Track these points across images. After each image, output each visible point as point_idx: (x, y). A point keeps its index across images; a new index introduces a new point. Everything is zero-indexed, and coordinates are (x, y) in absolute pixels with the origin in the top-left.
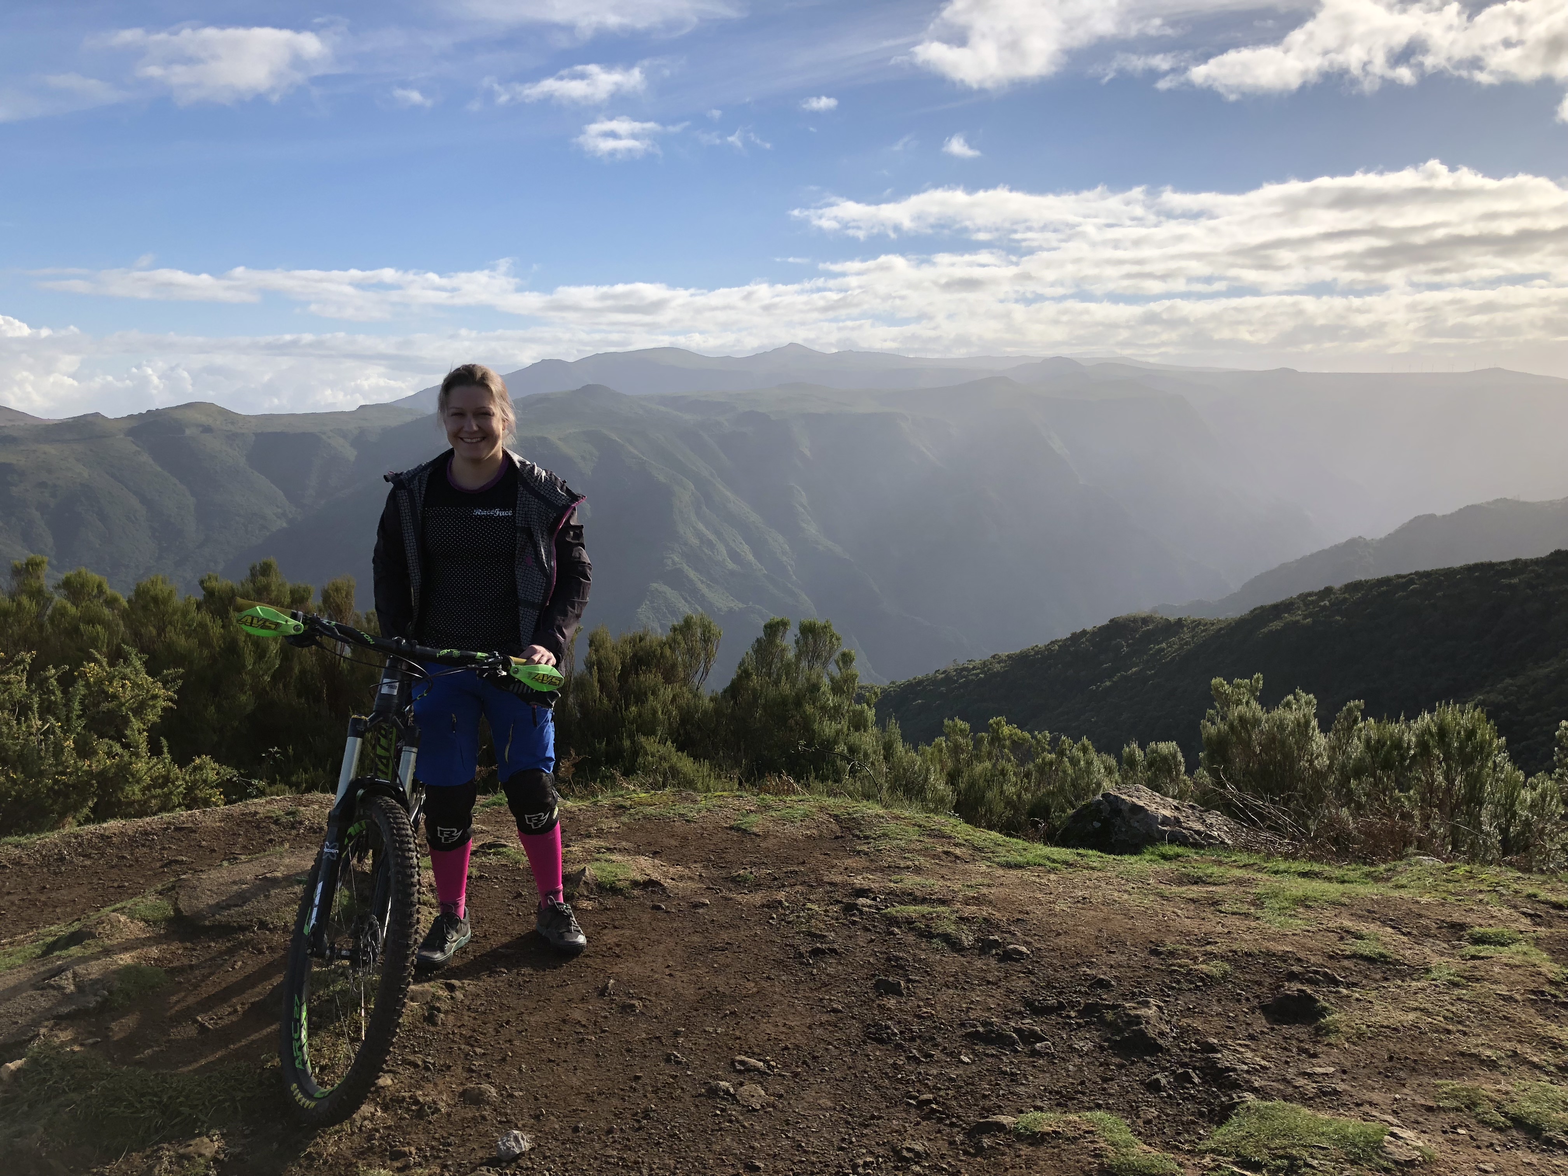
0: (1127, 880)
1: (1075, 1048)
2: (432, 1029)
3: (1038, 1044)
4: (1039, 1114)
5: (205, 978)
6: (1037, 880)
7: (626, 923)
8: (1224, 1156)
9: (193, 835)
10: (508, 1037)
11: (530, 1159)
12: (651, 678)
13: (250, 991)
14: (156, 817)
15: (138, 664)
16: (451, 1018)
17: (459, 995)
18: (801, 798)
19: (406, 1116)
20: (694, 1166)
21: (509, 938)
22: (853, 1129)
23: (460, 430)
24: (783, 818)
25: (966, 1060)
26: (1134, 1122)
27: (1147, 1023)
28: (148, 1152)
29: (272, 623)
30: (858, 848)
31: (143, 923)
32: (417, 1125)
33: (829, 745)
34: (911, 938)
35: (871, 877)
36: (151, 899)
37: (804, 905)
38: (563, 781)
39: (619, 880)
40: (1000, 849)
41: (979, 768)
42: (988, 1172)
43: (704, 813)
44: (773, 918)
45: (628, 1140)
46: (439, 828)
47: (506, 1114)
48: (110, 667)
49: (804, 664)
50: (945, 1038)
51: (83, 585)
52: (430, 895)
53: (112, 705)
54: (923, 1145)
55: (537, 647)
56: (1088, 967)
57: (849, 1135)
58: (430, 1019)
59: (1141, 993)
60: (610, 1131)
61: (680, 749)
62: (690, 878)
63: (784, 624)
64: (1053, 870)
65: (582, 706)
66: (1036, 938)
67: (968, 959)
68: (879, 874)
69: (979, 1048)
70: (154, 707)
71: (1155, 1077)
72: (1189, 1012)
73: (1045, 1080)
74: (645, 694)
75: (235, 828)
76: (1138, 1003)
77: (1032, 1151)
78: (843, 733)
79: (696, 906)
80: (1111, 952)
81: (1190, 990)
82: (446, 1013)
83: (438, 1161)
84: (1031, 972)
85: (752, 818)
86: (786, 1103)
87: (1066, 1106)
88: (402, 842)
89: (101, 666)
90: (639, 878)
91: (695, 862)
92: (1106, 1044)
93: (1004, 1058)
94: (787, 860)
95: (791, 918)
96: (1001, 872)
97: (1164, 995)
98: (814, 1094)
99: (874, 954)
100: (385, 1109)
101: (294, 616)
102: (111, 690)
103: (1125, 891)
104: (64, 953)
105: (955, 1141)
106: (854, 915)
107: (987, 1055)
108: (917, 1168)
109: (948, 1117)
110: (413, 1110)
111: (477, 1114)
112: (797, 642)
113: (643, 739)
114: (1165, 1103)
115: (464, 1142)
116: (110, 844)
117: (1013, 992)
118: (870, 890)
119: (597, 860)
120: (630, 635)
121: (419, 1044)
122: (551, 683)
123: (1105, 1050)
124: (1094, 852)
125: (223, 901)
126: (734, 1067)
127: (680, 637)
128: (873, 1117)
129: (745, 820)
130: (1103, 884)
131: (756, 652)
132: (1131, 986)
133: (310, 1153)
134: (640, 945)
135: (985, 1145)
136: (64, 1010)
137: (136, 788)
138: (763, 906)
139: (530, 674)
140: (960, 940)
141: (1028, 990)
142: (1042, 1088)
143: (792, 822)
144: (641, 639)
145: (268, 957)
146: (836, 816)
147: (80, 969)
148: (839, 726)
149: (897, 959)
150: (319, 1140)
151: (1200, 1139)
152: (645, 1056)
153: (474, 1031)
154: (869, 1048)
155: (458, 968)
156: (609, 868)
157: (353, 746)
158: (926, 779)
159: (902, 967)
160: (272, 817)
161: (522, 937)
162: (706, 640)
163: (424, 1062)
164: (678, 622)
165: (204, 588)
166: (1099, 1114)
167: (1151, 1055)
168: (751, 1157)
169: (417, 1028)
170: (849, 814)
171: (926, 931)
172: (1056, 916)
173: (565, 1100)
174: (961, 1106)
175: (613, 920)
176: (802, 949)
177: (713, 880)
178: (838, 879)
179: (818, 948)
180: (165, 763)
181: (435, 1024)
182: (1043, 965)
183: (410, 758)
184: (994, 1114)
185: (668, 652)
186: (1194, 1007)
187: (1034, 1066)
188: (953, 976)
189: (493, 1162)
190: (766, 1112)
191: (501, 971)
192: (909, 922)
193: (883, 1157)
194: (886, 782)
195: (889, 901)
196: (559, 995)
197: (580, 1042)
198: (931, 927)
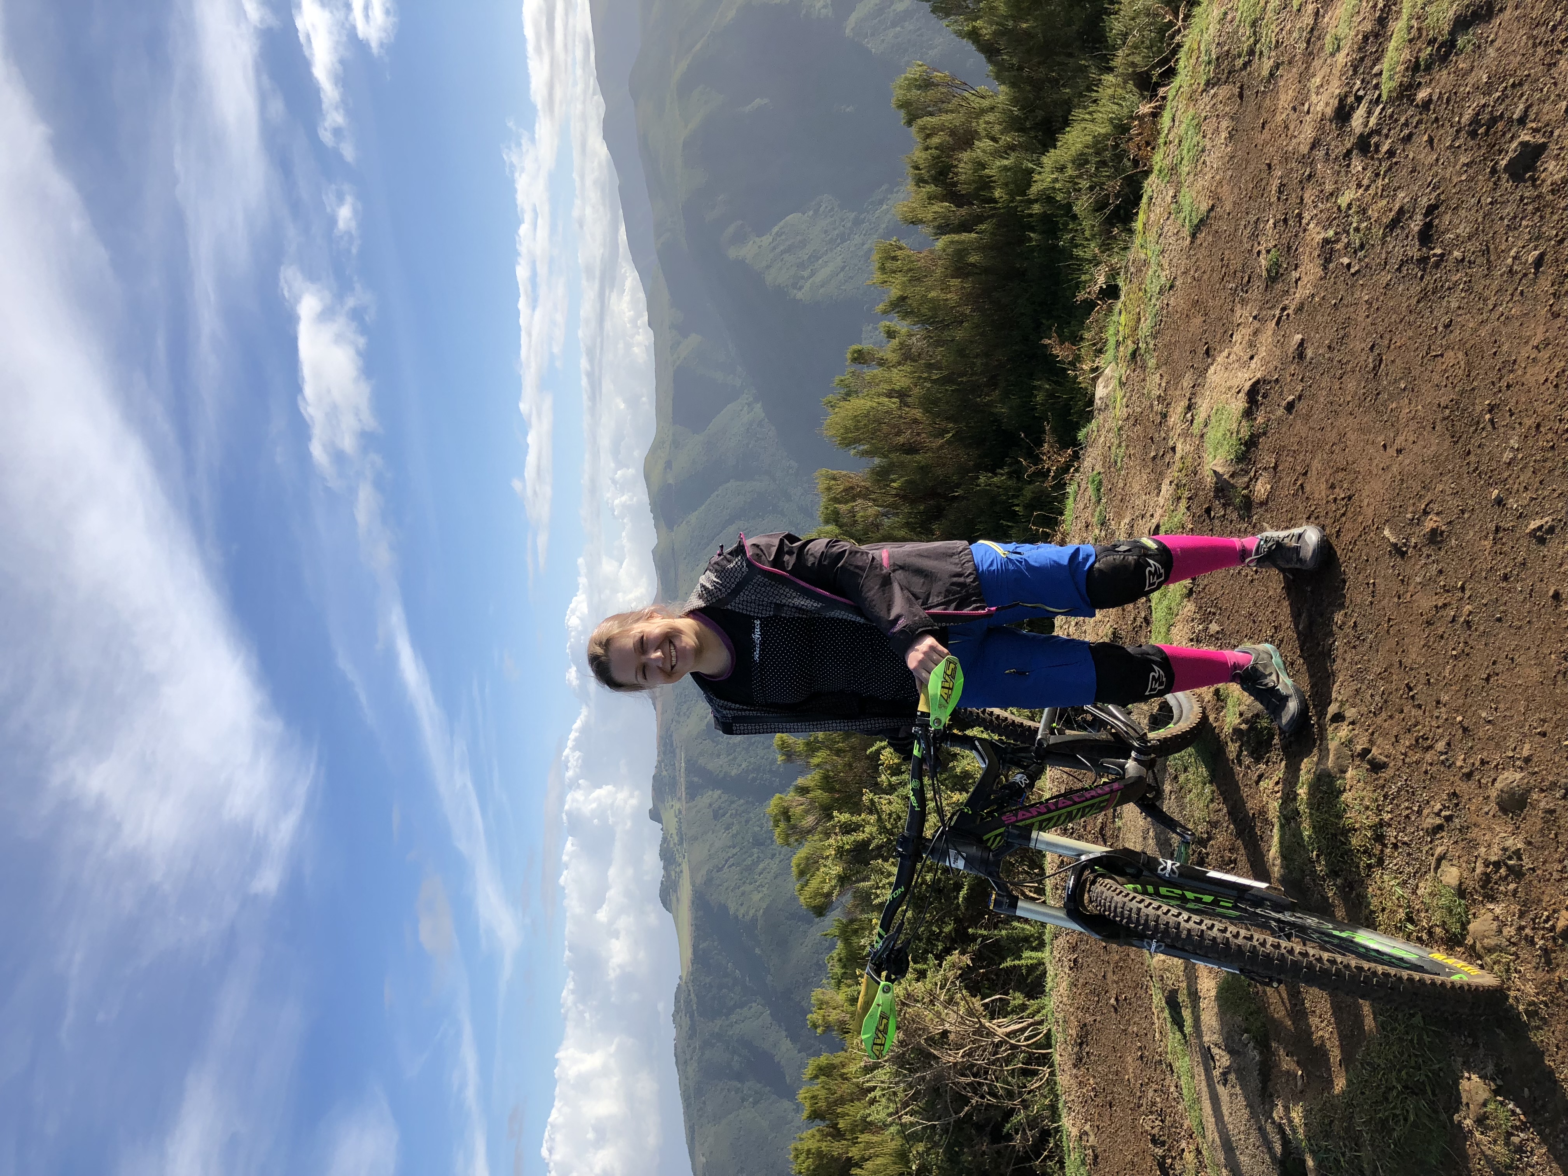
7: (1301, 457)
10: (1432, 701)
12: (964, 168)
18: (1168, 115)
24: (1195, 160)
30: (1265, 73)
32: (1531, 886)
34: (1444, 77)
35: (1317, 80)
39: (1238, 432)
43: (1164, 261)
44: (1349, 266)
62: (1256, 333)
68: (1317, 63)
79: (1300, 353)
82: (1371, 742)
85: (1186, 199)
90: (1239, 404)
91: (1232, 310)
94: (1259, 188)
95: (1356, 238)
99: (1454, 150)
106: (1377, 146)
118: (1342, 100)
129: (1186, 211)
134: (1339, 459)
138: (1325, 268)
143: (1203, 151)
149: (1475, 121)
155: (1313, 691)
156: (1217, 430)
159: (1494, 120)
171: (1439, 49)
175: (1293, 470)
176: (1414, 252)
177: (1266, 306)
179: (1420, 232)
191: (1331, 645)
192: (1414, 67)
195: (1368, 78)
196: (1388, 603)
197: (1469, 627)
198: (1435, 39)
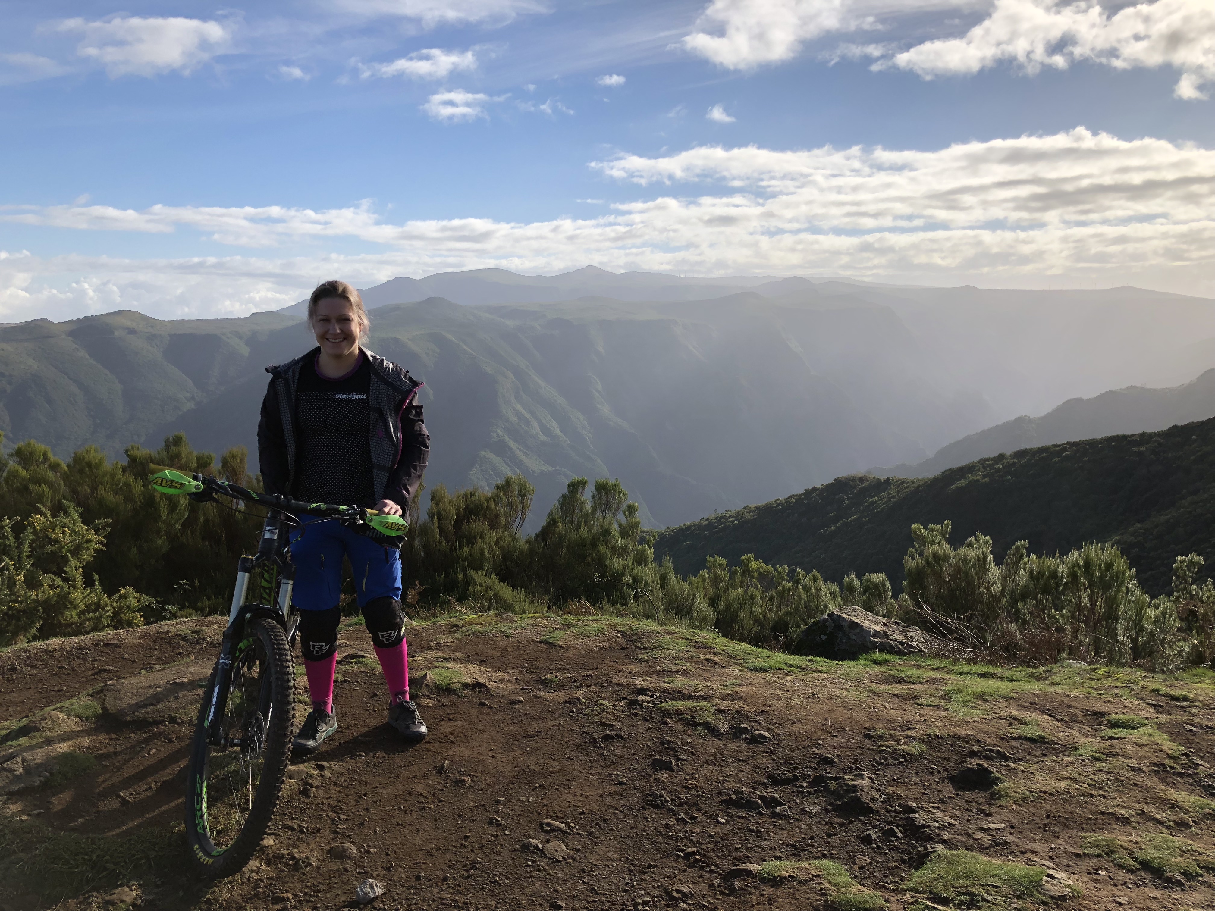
0: (846, 680)
1: (806, 811)
2: (306, 800)
3: (778, 808)
4: (778, 863)
5: (126, 762)
6: (778, 681)
7: (458, 716)
8: (920, 893)
9: (118, 649)
10: (365, 806)
11: (382, 901)
12: (479, 525)
13: (161, 772)
14: (89, 636)
15: (75, 516)
16: (321, 791)
17: (327, 773)
18: (594, 618)
19: (285, 869)
20: (510, 906)
21: (367, 729)
22: (634, 875)
23: (327, 332)
24: (581, 634)
25: (722, 820)
26: (851, 868)
27: (862, 791)
28: (81, 898)
29: (177, 483)
30: (640, 657)
31: (78, 719)
32: (293, 876)
33: (617, 576)
34: (680, 726)
35: (649, 679)
36: (84, 700)
37: (597, 701)
38: (410, 606)
39: (453, 683)
40: (749, 657)
41: (734, 594)
42: (739, 908)
43: (520, 630)
44: (573, 712)
45: (459, 885)
46: (311, 643)
47: (364, 867)
48: (53, 517)
49: (599, 514)
50: (706, 804)
51: (31, 454)
52: (305, 696)
53: (55, 548)
54: (689, 887)
55: (387, 501)
56: (816, 747)
57: (631, 880)
58: (304, 793)
59: (857, 768)
60: (445, 879)
61: (502, 580)
62: (509, 681)
63: (583, 483)
64: (790, 673)
65: (426, 547)
66: (777, 725)
67: (724, 742)
68: (656, 677)
69: (733, 812)
70: (88, 549)
71: (867, 833)
72: (894, 782)
73: (784, 835)
74: (475, 537)
75: (152, 644)
76: (855, 775)
77: (773, 891)
78: (629, 567)
79: (514, 702)
80: (834, 736)
81: (895, 765)
82: (317, 787)
83: (310, 904)
84: (772, 752)
85: (558, 634)
86: (582, 856)
87: (799, 856)
88: (281, 655)
89: (46, 517)
90: (469, 681)
91: (513, 668)
92: (830, 807)
93: (751, 819)
94: (584, 666)
95: (587, 711)
96: (749, 675)
97: (874, 769)
98: (604, 849)
99: (651, 739)
100: (268, 864)
101: (195, 478)
102: (54, 536)
103: (845, 689)
104: (15, 743)
105: (713, 884)
106: (636, 709)
107: (739, 817)
108: (684, 906)
109: (708, 865)
110: (290, 865)
111: (341, 867)
112: (593, 497)
113: (473, 573)
114: (875, 852)
115: (330, 888)
116: (52, 657)
117: (758, 768)
118: (648, 689)
119: (436, 667)
120: (463, 492)
121: (295, 812)
122: (398, 529)
123: (830, 812)
124: (822, 659)
125: (141, 701)
126: (543, 827)
127: (502, 494)
128: (650, 866)
129: (552, 635)
130: (828, 684)
131: (561, 504)
132: (849, 762)
133: (209, 899)
134: (469, 733)
135: (736, 887)
136: (14, 788)
137: (74, 613)
138: (565, 702)
139: (382, 522)
140: (718, 727)
141: (770, 766)
142: (781, 842)
143: (588, 637)
144: (472, 495)
145: (177, 745)
146: (623, 632)
147: (28, 756)
148: (626, 562)
149: (669, 742)
150: (216, 889)
151: (902, 881)
152: (473, 820)
153: (339, 801)
154: (647, 812)
155: (326, 752)
156: (445, 673)
157: (243, 579)
158: (693, 603)
159: (673, 749)
160: (180, 635)
161: (377, 728)
162: (523, 495)
163: (300, 826)
164: (500, 481)
165: (128, 456)
166: (825, 862)
167: (864, 816)
168: (555, 898)
169: (295, 799)
170: (632, 630)
171: (691, 721)
172: (792, 708)
173: (410, 855)
174: (718, 857)
175: (448, 714)
176: (596, 735)
177: (526, 682)
178: (624, 681)
179: (608, 735)
180: (96, 594)
181: (308, 797)
182: (781, 747)
183: (287, 588)
184: (744, 863)
185: (493, 505)
186: (898, 779)
187: (775, 825)
188: (712, 755)
189: (352, 904)
190: (567, 863)
191: (360, 755)
192: (679, 713)
193: (657, 897)
194: (662, 605)
195: (663, 698)
196: (406, 773)
197: (422, 809)
198: (696, 718)
